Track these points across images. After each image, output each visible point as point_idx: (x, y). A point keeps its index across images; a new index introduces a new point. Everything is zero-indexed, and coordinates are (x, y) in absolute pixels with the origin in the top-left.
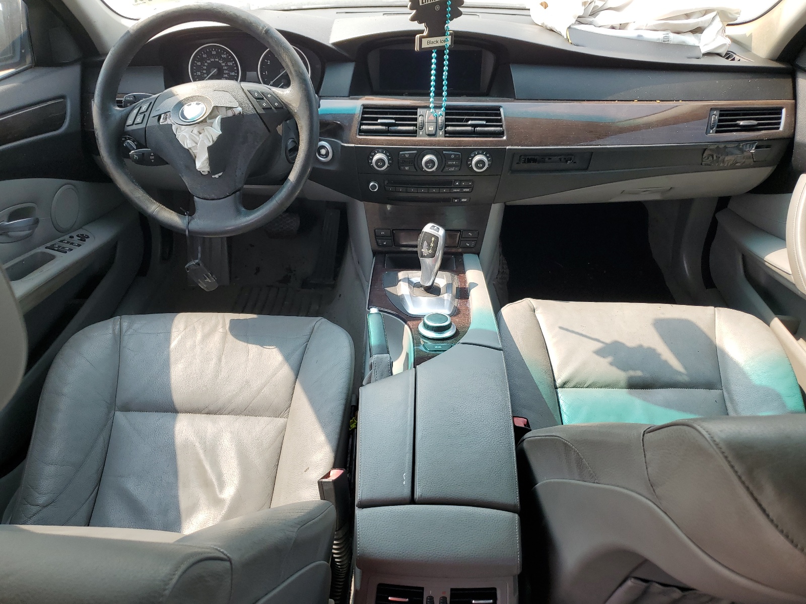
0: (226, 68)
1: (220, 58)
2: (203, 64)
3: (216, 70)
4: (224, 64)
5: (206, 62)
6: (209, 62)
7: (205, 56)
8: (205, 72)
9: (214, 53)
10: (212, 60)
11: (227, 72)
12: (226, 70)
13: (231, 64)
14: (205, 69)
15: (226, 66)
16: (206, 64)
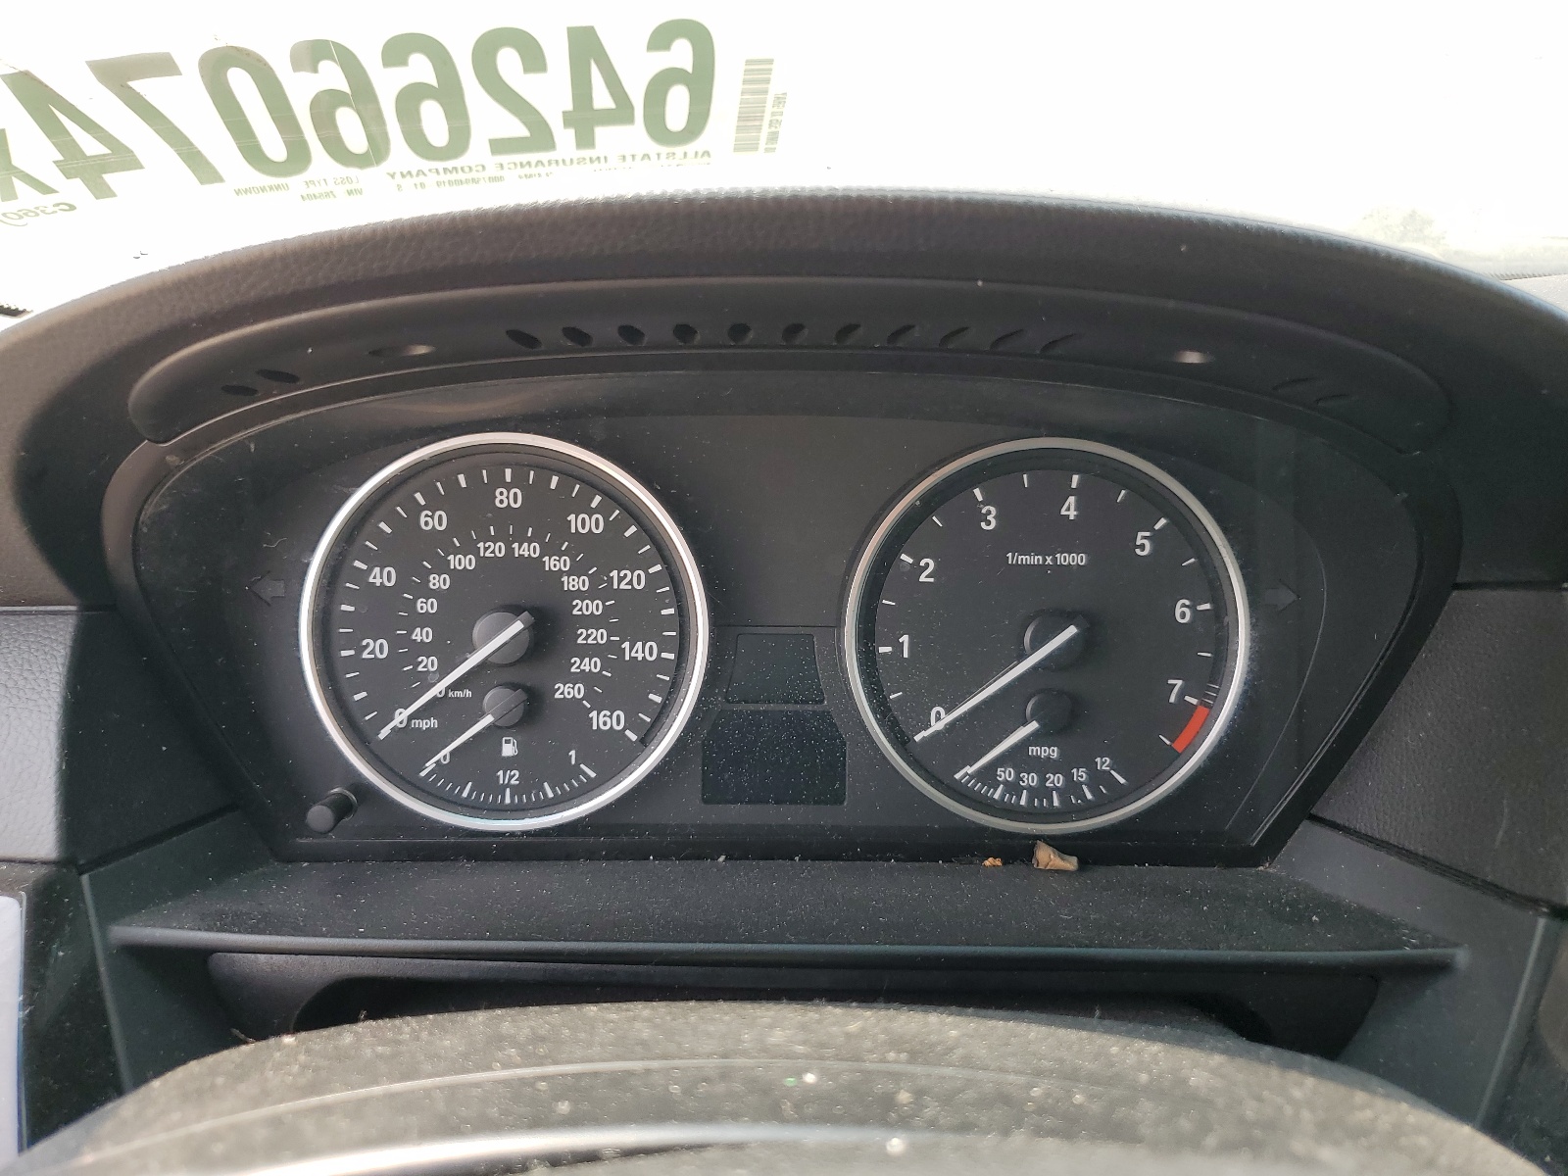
0: (594, 607)
1: (555, 537)
2: (412, 582)
3: (518, 626)
4: (572, 583)
5: (442, 567)
6: (464, 562)
7: (434, 521)
8: (422, 635)
9: (508, 498)
10: (498, 549)
11: (599, 636)
12: (591, 621)
13: (630, 580)
14: (425, 620)
15: (590, 595)
16: (439, 582)
